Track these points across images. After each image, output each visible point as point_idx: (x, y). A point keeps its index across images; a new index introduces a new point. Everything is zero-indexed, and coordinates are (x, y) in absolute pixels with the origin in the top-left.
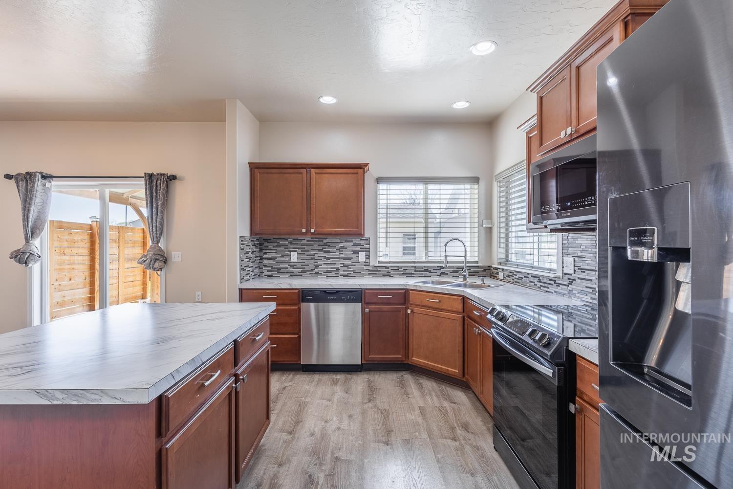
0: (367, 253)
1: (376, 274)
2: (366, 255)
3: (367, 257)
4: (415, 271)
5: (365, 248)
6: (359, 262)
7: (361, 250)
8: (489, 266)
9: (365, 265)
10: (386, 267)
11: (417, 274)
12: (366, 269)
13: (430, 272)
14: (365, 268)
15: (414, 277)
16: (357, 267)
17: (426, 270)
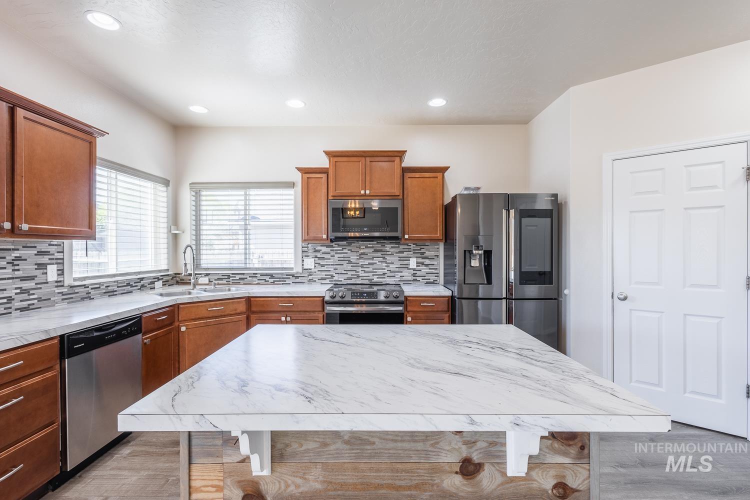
0: (60, 267)
1: (72, 298)
2: (58, 270)
3: (60, 272)
4: (118, 287)
5: (57, 259)
6: (47, 283)
7: (49, 262)
8: (175, 274)
9: (57, 287)
10: (85, 286)
11: (119, 291)
12: (59, 293)
13: (132, 286)
14: (57, 290)
15: (116, 295)
16: (45, 290)
17: (128, 285)
